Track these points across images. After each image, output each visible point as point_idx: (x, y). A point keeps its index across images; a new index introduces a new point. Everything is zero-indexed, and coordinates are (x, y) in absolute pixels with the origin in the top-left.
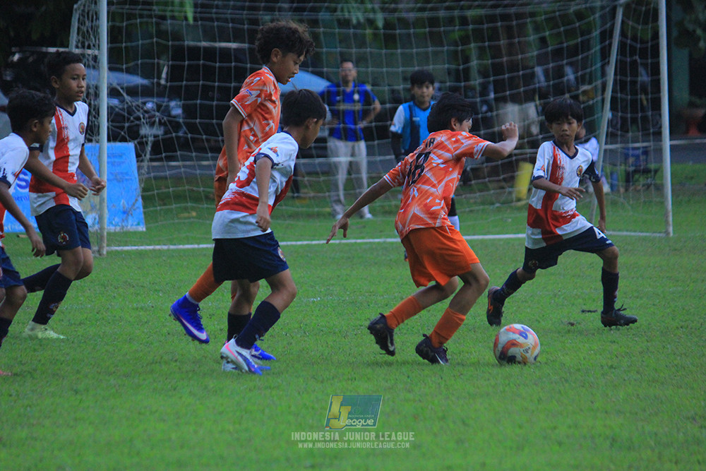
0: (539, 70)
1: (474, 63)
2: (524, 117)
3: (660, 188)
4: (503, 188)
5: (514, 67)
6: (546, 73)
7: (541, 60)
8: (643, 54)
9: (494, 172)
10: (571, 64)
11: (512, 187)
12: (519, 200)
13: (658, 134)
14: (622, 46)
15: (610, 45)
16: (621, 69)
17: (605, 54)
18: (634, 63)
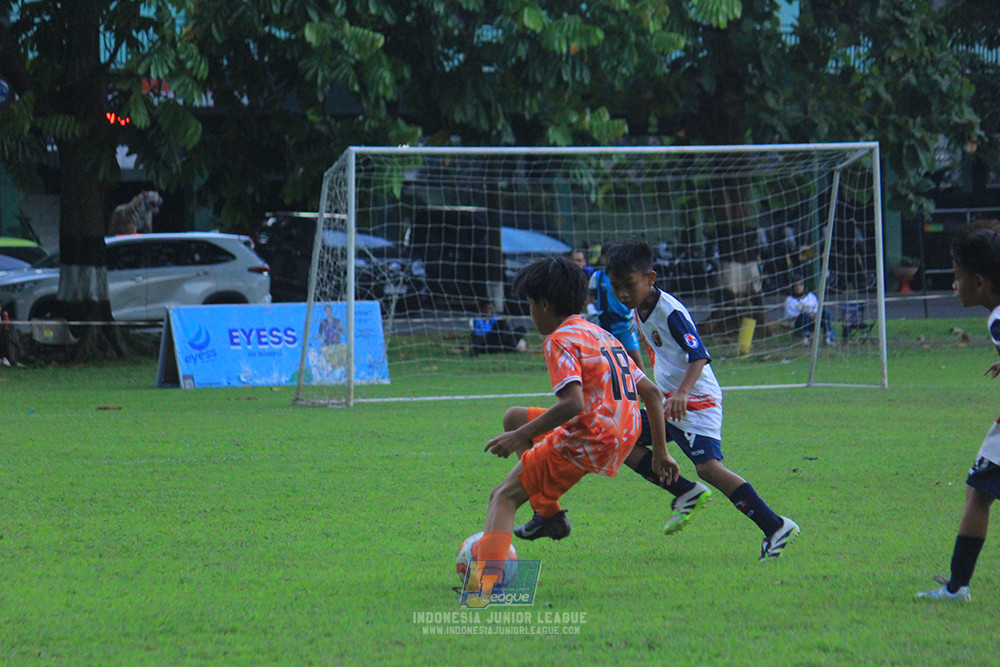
0: (761, 231)
1: (700, 225)
2: (747, 275)
3: (875, 342)
4: (727, 342)
5: (737, 229)
6: (768, 234)
7: (764, 222)
8: (859, 216)
9: (719, 327)
10: (791, 226)
11: (736, 342)
12: (742, 354)
13: (874, 291)
14: (839, 208)
15: (828, 207)
16: (838, 230)
17: (823, 217)
18: (850, 225)
